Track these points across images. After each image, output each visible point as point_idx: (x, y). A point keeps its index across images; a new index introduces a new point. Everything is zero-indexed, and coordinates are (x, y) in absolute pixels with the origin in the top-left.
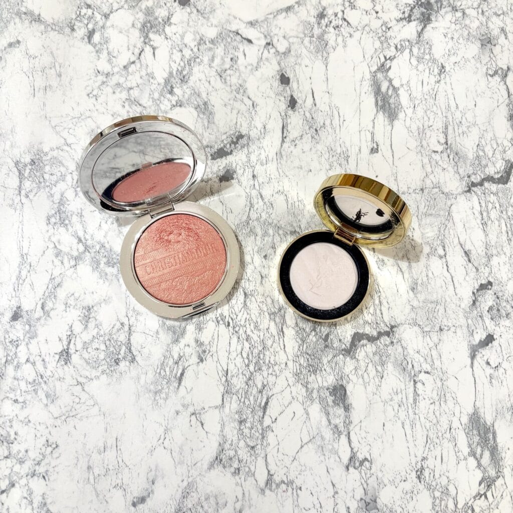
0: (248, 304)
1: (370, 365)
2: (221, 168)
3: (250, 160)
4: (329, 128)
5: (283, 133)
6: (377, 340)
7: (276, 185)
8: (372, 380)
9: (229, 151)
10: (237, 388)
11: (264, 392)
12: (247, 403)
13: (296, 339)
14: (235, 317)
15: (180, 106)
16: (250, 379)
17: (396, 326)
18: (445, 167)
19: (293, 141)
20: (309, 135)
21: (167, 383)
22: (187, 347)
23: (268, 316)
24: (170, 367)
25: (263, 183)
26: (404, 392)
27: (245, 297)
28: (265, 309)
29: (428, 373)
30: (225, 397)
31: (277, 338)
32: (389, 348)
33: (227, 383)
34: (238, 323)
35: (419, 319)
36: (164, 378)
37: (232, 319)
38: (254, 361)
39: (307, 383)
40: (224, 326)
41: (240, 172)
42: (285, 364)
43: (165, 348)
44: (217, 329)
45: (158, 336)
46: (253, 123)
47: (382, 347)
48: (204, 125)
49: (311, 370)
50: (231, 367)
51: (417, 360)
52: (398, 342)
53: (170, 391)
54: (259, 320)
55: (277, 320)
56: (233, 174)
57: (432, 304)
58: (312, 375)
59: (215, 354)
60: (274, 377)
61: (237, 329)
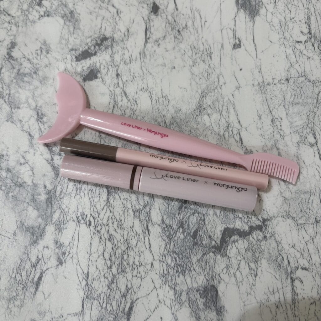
0: (112, 202)
1: (243, 262)
2: (85, 68)
3: (113, 60)
4: (191, 28)
5: (146, 34)
6: (249, 235)
7: (140, 82)
8: (246, 279)
9: (93, 52)
10: (98, 293)
11: (128, 296)
12: (109, 308)
13: (162, 237)
14: (97, 215)
15: (48, 16)
16: (112, 282)
17: (268, 220)
18: (309, 56)
19: (156, 41)
20: (172, 36)
21: (23, 289)
22: (46, 249)
23: (132, 214)
24: (27, 271)
25: (127, 81)
26: (281, 291)
27: (108, 195)
28: (130, 206)
29: (305, 269)
30: (85, 302)
31: (142, 236)
32: (262, 244)
33: (87, 287)
34: (100, 222)
35: (293, 211)
36: (19, 283)
37: (94, 218)
38: (117, 263)
39: (175, 285)
40: (85, 225)
41: (103, 71)
42: (150, 265)
43: (23, 250)
44: (77, 229)
45: (16, 238)
46: (117, 27)
47: (254, 242)
48: (70, 31)
49: (180, 271)
50: (92, 270)
51: (293, 255)
52: (271, 237)
53: (26, 297)
54: (122, 218)
55: (142, 217)
56: (97, 73)
57: (306, 195)
58: (181, 276)
59: (75, 256)
60: (139, 280)
61: (99, 228)
